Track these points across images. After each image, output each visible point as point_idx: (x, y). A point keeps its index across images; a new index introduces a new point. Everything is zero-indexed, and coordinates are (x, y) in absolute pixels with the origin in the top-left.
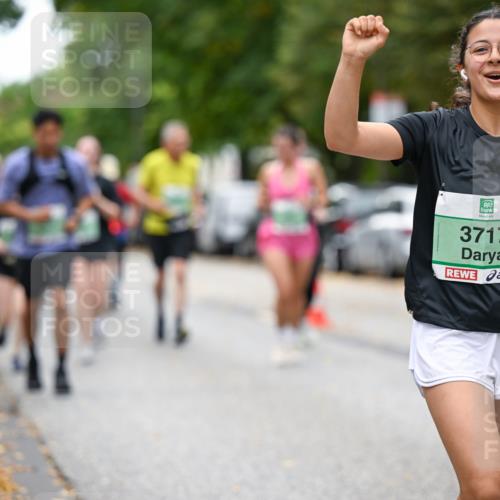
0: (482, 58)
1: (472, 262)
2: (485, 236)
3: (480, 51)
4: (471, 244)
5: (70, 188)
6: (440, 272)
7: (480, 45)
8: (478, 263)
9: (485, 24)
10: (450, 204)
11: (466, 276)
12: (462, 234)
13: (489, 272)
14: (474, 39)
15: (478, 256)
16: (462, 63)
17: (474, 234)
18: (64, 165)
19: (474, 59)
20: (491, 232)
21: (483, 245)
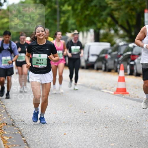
0: (39, 33)
2: (40, 60)
4: (38, 62)
6: (34, 66)
7: (38, 31)
8: (39, 64)
9: (38, 28)
10: (34, 55)
11: (37, 66)
12: (36, 60)
15: (39, 63)
17: (38, 60)
19: (37, 34)
20: (41, 60)
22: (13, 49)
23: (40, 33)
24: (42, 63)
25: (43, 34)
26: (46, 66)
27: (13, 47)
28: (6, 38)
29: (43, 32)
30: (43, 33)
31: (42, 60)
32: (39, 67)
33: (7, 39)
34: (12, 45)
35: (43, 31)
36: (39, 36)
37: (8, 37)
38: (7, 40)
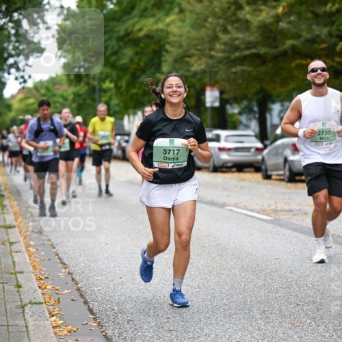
0: (170, 90)
1: (167, 161)
2: (172, 152)
4: (166, 155)
5: (56, 133)
6: (156, 164)
7: (169, 86)
10: (160, 143)
11: (165, 166)
13: (173, 164)
15: (169, 159)
16: (162, 92)
17: (168, 152)
18: (52, 124)
19: (167, 91)
20: (174, 151)
21: (171, 155)
22: (58, 128)
23: (175, 89)
24: (177, 159)
25: (179, 92)
26: (185, 164)
27: (56, 125)
29: (179, 87)
30: (179, 90)
31: (176, 152)
32: (171, 167)
34: (55, 122)
35: (179, 85)
36: (171, 96)
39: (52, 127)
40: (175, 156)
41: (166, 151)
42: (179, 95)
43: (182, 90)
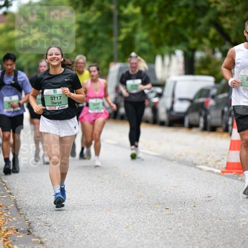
0: (51, 57)
1: (54, 105)
3: (51, 55)
4: (53, 101)
6: (47, 108)
8: (56, 105)
9: (51, 49)
10: (46, 91)
11: (53, 108)
12: (51, 98)
13: (58, 107)
14: (49, 52)
15: (55, 103)
17: (53, 98)
20: (57, 97)
21: (56, 101)
22: (20, 83)
23: (54, 56)
24: (61, 103)
25: (57, 58)
26: (67, 106)
27: (19, 80)
28: (8, 65)
29: (58, 55)
31: (59, 98)
32: (57, 109)
33: (9, 67)
34: (19, 77)
35: (58, 53)
36: (52, 61)
37: (11, 65)
38: (10, 69)
39: (13, 82)
40: (59, 101)
41: (52, 98)
42: (57, 60)
43: (60, 56)
